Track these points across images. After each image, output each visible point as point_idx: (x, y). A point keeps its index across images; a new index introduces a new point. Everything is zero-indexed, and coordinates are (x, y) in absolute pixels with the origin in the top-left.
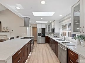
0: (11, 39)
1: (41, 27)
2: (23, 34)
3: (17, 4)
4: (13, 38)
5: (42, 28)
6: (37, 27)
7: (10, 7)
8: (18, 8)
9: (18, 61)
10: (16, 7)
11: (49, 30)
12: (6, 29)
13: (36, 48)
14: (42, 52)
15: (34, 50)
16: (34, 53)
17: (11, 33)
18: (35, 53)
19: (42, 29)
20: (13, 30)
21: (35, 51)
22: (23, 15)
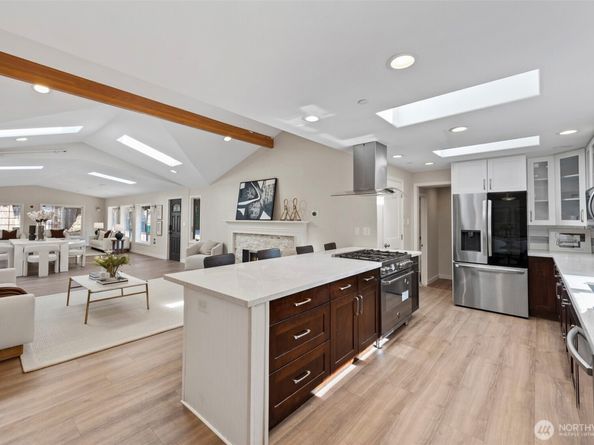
0: (300, 251)
1: (487, 182)
2: (357, 230)
3: (304, 108)
4: (309, 249)
5: (496, 189)
6: (448, 188)
7: (287, 122)
8: (312, 119)
9: (296, 337)
10: (304, 119)
11: (570, 209)
12: (291, 210)
13: (429, 331)
14: (465, 364)
15: (412, 334)
16: (401, 351)
17: (308, 225)
18: (411, 353)
19: (490, 196)
20: (314, 214)
21: (418, 344)
22: (343, 138)
